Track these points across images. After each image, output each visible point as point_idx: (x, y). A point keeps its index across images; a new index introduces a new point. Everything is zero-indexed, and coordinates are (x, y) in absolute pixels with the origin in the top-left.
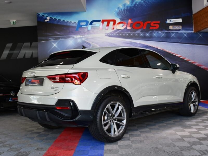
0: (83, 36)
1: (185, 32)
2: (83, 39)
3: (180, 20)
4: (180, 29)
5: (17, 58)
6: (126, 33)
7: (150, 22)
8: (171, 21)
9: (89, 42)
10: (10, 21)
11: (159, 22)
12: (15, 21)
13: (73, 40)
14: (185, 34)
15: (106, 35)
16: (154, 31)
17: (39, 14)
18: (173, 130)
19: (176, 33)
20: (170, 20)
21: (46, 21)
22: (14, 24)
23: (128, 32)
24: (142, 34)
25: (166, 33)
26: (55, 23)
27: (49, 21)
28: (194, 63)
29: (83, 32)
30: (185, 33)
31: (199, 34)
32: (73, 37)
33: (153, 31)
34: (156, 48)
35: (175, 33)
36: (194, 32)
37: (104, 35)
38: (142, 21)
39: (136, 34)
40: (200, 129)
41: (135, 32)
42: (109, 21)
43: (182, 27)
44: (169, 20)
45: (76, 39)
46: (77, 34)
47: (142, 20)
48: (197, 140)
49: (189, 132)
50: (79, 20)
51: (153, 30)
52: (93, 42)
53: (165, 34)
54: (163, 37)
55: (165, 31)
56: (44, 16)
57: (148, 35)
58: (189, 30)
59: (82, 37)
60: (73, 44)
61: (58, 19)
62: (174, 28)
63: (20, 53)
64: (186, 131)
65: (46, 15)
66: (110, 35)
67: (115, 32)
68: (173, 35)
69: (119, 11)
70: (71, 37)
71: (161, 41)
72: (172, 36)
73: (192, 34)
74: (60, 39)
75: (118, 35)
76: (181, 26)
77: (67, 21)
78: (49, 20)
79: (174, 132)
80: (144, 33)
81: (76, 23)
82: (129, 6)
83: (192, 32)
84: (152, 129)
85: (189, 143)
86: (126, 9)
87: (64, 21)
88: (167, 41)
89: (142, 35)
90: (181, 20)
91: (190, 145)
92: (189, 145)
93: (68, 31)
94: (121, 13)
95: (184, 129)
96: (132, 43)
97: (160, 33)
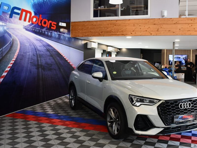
0: (5, 24)
2: (5, 28)
4: (65, 33)
7: (52, 21)
9: (10, 33)
11: (56, 23)
15: (24, 27)
20: (61, 23)
23: (38, 28)
25: (59, 34)
30: (67, 37)
33: (52, 31)
34: (53, 47)
35: (63, 36)
37: (23, 27)
39: (43, 31)
41: (43, 29)
42: (27, 12)
52: (13, 34)
54: (57, 38)
55: (58, 32)
57: (49, 34)
58: (69, 34)
59: (5, 26)
66: (27, 28)
67: (30, 26)
71: (56, 41)
72: (61, 38)
73: (70, 38)
75: (32, 29)
80: (47, 31)
88: (59, 42)
89: (46, 33)
90: (66, 25)
94: (36, 5)
96: (40, 40)
97: (56, 34)
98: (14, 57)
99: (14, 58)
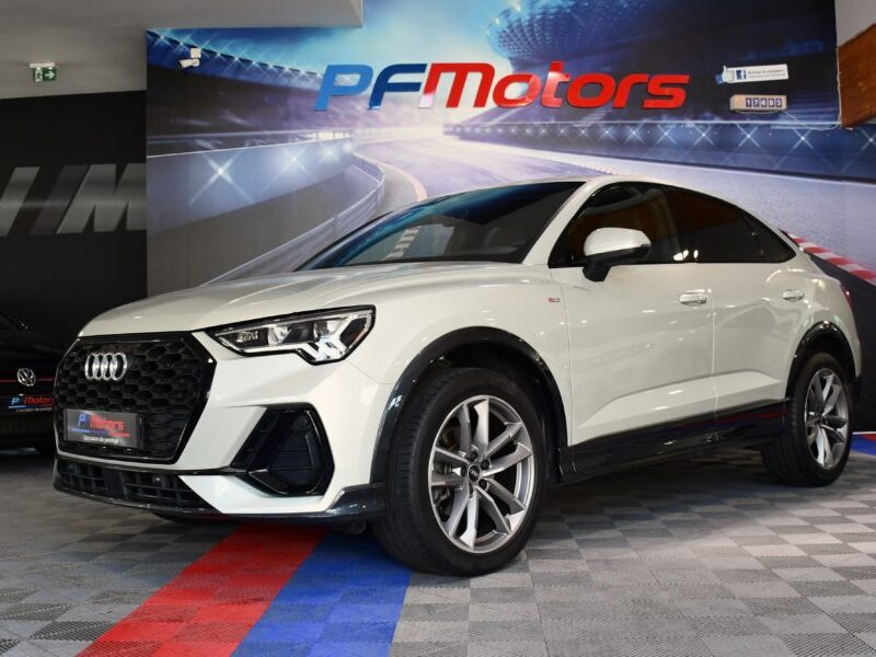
0: (347, 136)
1: (801, 126)
2: (348, 148)
3: (779, 72)
4: (780, 112)
5: (59, 232)
6: (536, 123)
7: (647, 76)
8: (739, 72)
9: (371, 161)
10: (32, 66)
11: (685, 79)
12: (50, 66)
13: (302, 151)
14: (803, 132)
15: (451, 129)
16: (664, 116)
17: (156, 36)
18: (731, 537)
19: (761, 126)
20: (736, 69)
21: (185, 63)
22: (45, 79)
23: (547, 120)
24: (610, 129)
25: (717, 126)
26: (227, 73)
27: (197, 63)
28: (843, 262)
29: (347, 116)
30: (800, 131)
31: (863, 132)
32: (303, 139)
33: (660, 119)
35: (756, 128)
36: (844, 126)
37: (441, 130)
38: (608, 74)
39: (583, 128)
40: (853, 534)
41: (580, 119)
42: (462, 71)
43: (789, 102)
44: (730, 69)
45: (317, 145)
46: (319, 126)
47: (607, 69)
48: (837, 577)
49: (801, 547)
50: (330, 64)
51: (657, 113)
52: (388, 163)
53: (712, 131)
54: (704, 146)
55: (712, 118)
56: (175, 43)
57: (634, 133)
58: (823, 116)
59: (344, 140)
60: (303, 168)
61: (237, 59)
62: (753, 108)
63: (70, 211)
64: (786, 542)
65: (183, 41)
66: (468, 130)
67: (489, 120)
68: (749, 136)
69: (510, 26)
70: (294, 138)
71: (693, 161)
72: (744, 141)
73: (835, 132)
74: (242, 145)
75: (500, 130)
76: (784, 98)
77: (275, 67)
78: (200, 60)
79: (732, 544)
80: (617, 125)
81: (319, 76)
82: (555, 5)
83: (834, 125)
84: (634, 533)
85: (797, 585)
86: (539, 17)
87: (264, 66)
88: (722, 164)
89: (607, 132)
90: (787, 72)
91: (799, 596)
92: (795, 594)
93: (282, 111)
94: (519, 35)
95: (781, 536)
97: (690, 129)
98: (397, 247)
99: (398, 250)
